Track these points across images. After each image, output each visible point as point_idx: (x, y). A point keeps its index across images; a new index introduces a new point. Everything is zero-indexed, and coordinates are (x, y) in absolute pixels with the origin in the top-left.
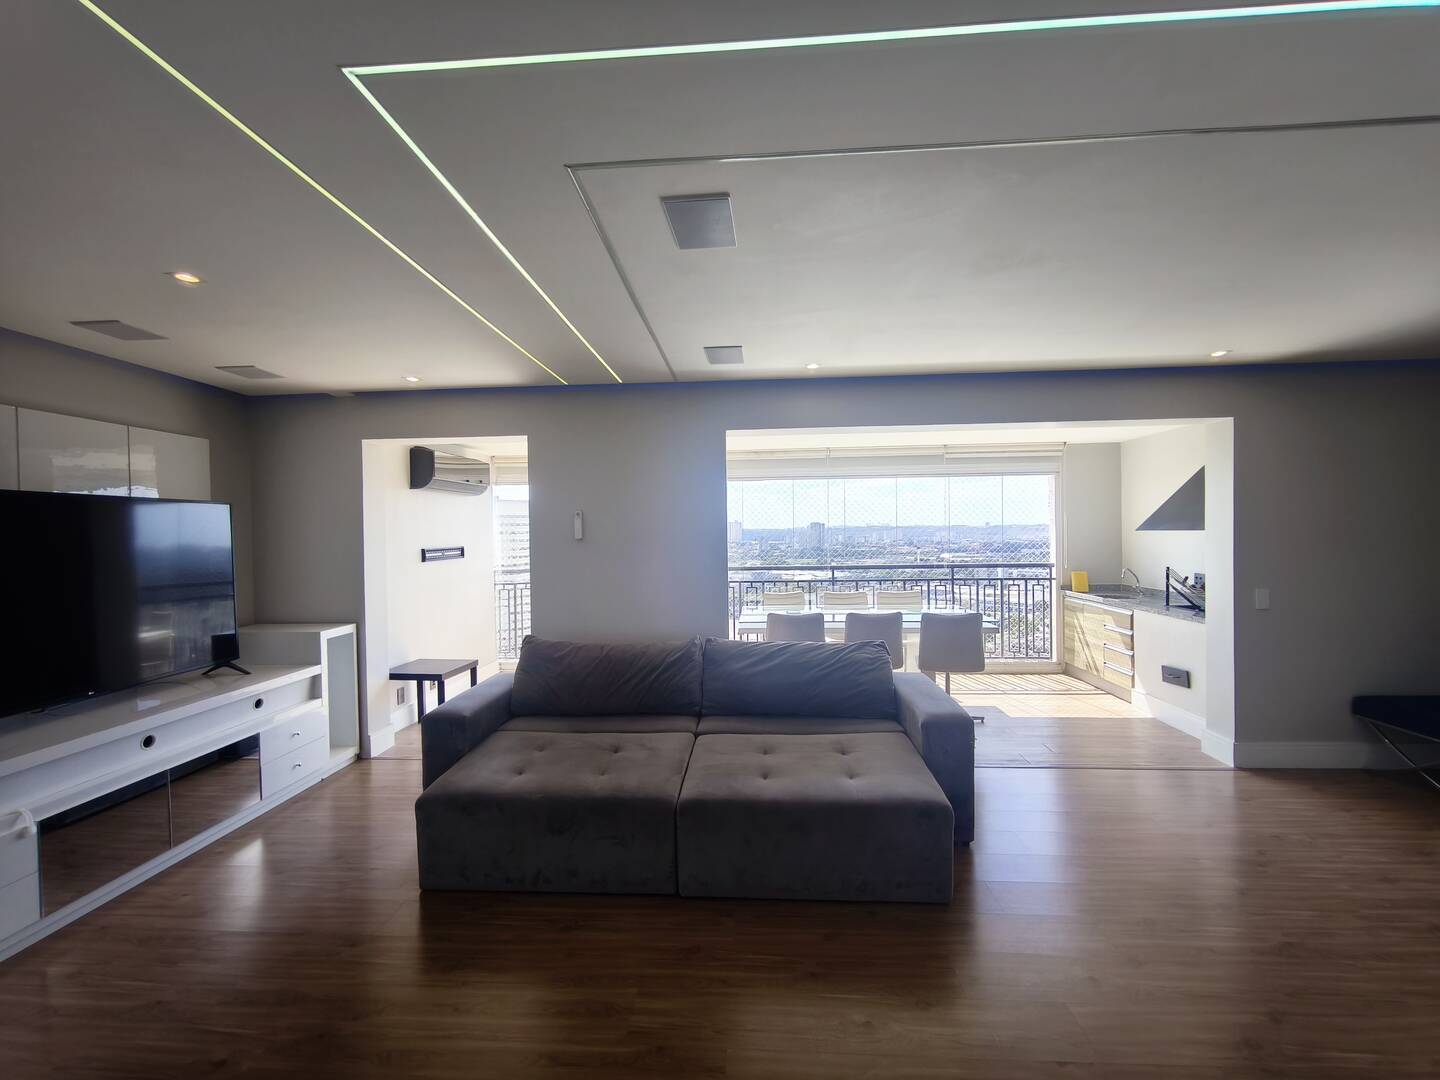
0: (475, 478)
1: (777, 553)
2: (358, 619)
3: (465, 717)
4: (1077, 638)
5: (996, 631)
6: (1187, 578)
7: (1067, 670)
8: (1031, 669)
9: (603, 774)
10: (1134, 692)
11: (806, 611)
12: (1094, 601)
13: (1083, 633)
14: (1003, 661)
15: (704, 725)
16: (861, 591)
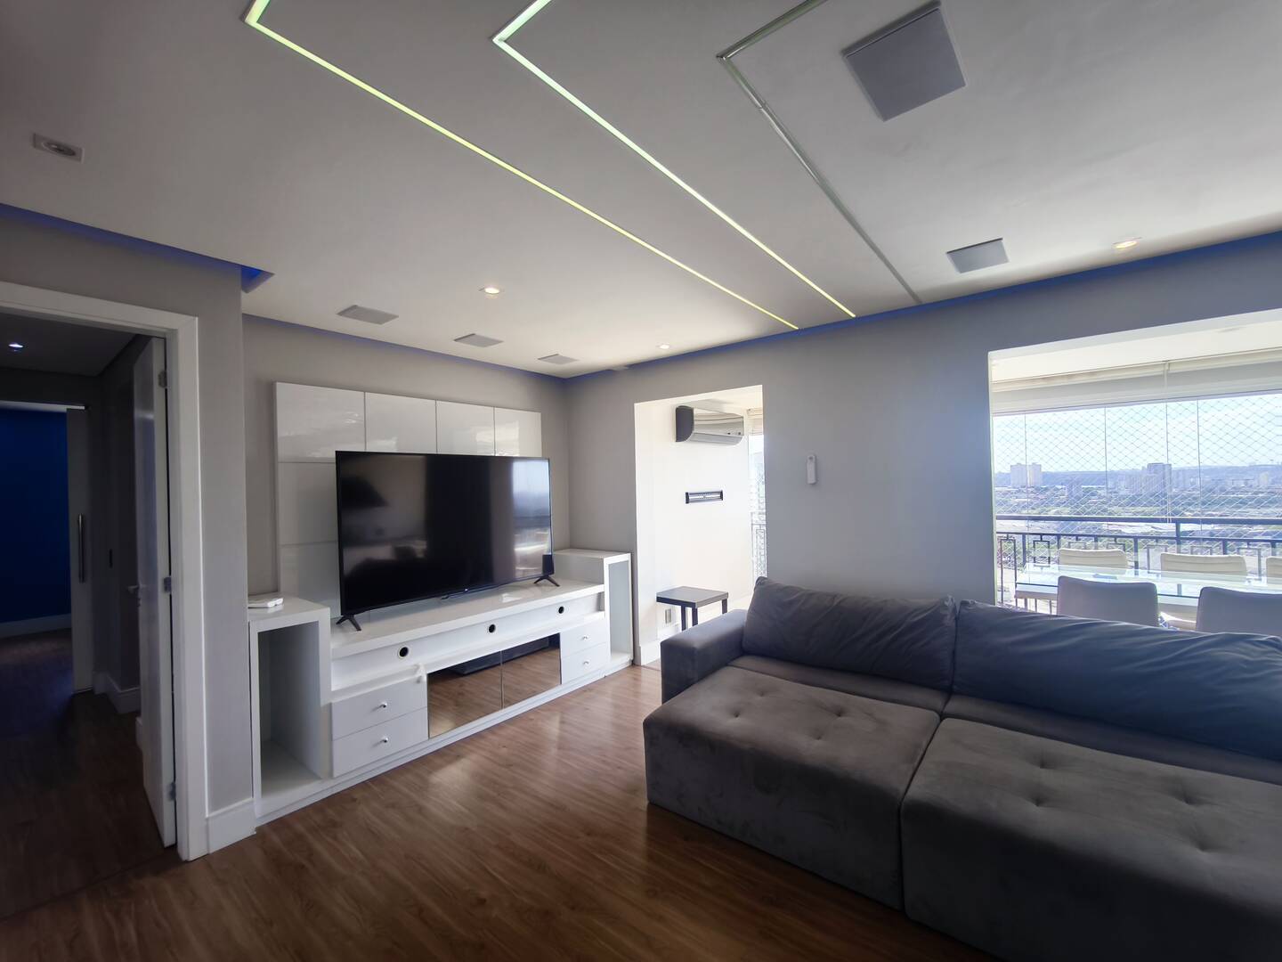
0: (729, 430)
1: (1094, 499)
2: (632, 551)
3: (694, 649)
9: (819, 738)
11: (1127, 577)
15: (954, 705)
16: (1231, 555)
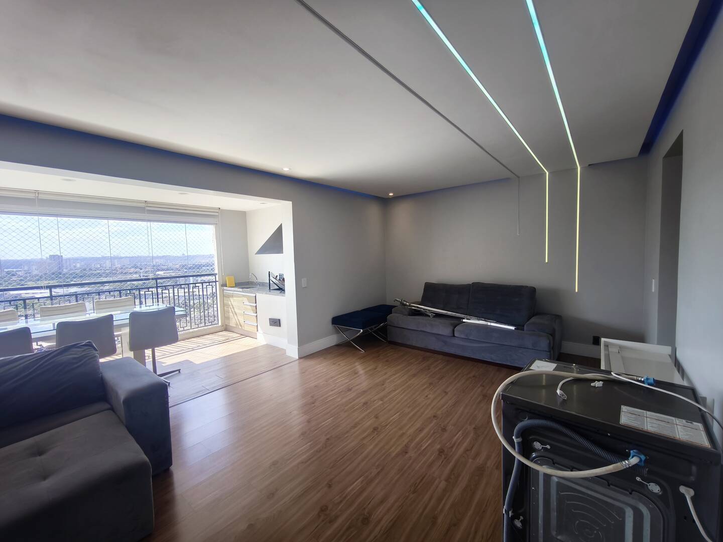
4: (230, 311)
5: (185, 316)
6: (277, 276)
7: (226, 328)
8: (208, 332)
10: (258, 334)
12: (238, 291)
13: (233, 308)
14: (191, 331)
